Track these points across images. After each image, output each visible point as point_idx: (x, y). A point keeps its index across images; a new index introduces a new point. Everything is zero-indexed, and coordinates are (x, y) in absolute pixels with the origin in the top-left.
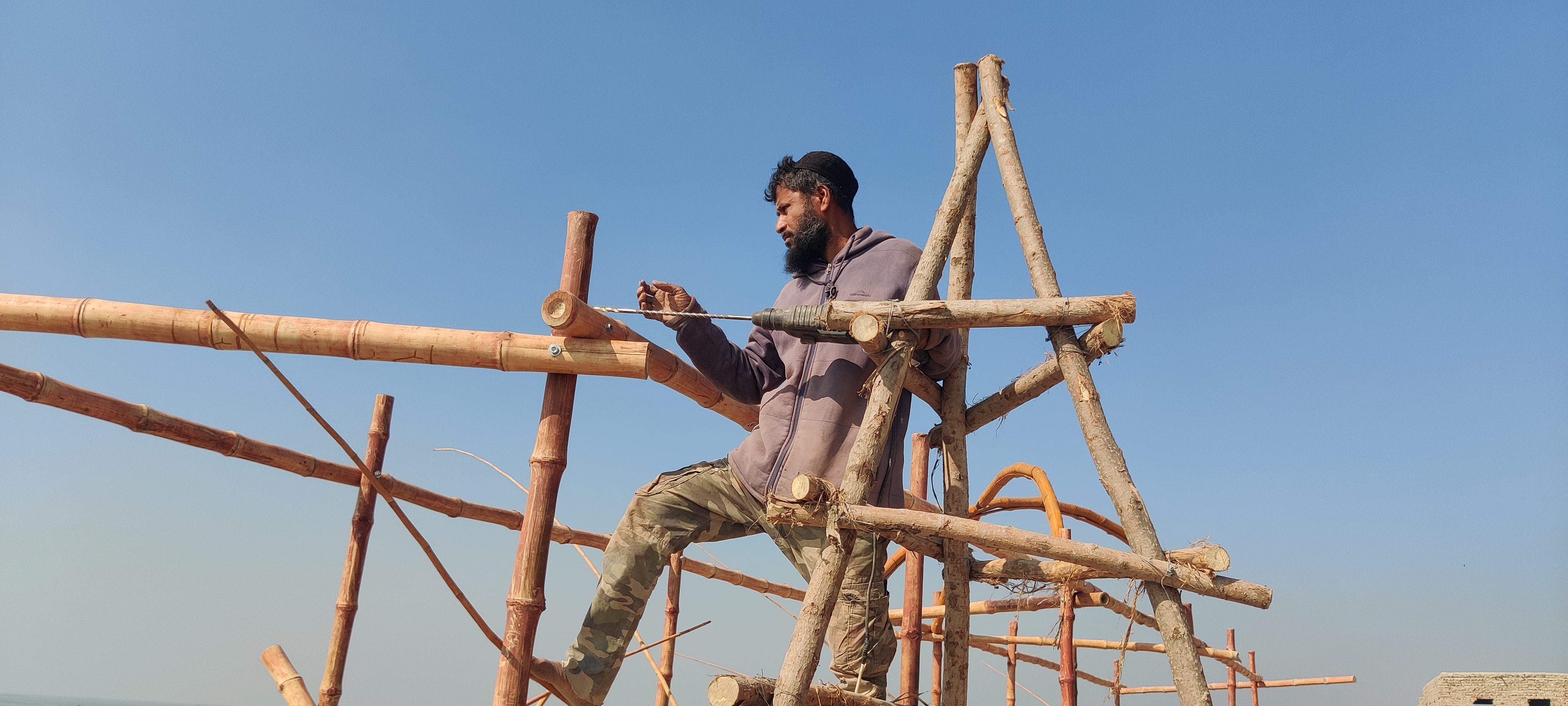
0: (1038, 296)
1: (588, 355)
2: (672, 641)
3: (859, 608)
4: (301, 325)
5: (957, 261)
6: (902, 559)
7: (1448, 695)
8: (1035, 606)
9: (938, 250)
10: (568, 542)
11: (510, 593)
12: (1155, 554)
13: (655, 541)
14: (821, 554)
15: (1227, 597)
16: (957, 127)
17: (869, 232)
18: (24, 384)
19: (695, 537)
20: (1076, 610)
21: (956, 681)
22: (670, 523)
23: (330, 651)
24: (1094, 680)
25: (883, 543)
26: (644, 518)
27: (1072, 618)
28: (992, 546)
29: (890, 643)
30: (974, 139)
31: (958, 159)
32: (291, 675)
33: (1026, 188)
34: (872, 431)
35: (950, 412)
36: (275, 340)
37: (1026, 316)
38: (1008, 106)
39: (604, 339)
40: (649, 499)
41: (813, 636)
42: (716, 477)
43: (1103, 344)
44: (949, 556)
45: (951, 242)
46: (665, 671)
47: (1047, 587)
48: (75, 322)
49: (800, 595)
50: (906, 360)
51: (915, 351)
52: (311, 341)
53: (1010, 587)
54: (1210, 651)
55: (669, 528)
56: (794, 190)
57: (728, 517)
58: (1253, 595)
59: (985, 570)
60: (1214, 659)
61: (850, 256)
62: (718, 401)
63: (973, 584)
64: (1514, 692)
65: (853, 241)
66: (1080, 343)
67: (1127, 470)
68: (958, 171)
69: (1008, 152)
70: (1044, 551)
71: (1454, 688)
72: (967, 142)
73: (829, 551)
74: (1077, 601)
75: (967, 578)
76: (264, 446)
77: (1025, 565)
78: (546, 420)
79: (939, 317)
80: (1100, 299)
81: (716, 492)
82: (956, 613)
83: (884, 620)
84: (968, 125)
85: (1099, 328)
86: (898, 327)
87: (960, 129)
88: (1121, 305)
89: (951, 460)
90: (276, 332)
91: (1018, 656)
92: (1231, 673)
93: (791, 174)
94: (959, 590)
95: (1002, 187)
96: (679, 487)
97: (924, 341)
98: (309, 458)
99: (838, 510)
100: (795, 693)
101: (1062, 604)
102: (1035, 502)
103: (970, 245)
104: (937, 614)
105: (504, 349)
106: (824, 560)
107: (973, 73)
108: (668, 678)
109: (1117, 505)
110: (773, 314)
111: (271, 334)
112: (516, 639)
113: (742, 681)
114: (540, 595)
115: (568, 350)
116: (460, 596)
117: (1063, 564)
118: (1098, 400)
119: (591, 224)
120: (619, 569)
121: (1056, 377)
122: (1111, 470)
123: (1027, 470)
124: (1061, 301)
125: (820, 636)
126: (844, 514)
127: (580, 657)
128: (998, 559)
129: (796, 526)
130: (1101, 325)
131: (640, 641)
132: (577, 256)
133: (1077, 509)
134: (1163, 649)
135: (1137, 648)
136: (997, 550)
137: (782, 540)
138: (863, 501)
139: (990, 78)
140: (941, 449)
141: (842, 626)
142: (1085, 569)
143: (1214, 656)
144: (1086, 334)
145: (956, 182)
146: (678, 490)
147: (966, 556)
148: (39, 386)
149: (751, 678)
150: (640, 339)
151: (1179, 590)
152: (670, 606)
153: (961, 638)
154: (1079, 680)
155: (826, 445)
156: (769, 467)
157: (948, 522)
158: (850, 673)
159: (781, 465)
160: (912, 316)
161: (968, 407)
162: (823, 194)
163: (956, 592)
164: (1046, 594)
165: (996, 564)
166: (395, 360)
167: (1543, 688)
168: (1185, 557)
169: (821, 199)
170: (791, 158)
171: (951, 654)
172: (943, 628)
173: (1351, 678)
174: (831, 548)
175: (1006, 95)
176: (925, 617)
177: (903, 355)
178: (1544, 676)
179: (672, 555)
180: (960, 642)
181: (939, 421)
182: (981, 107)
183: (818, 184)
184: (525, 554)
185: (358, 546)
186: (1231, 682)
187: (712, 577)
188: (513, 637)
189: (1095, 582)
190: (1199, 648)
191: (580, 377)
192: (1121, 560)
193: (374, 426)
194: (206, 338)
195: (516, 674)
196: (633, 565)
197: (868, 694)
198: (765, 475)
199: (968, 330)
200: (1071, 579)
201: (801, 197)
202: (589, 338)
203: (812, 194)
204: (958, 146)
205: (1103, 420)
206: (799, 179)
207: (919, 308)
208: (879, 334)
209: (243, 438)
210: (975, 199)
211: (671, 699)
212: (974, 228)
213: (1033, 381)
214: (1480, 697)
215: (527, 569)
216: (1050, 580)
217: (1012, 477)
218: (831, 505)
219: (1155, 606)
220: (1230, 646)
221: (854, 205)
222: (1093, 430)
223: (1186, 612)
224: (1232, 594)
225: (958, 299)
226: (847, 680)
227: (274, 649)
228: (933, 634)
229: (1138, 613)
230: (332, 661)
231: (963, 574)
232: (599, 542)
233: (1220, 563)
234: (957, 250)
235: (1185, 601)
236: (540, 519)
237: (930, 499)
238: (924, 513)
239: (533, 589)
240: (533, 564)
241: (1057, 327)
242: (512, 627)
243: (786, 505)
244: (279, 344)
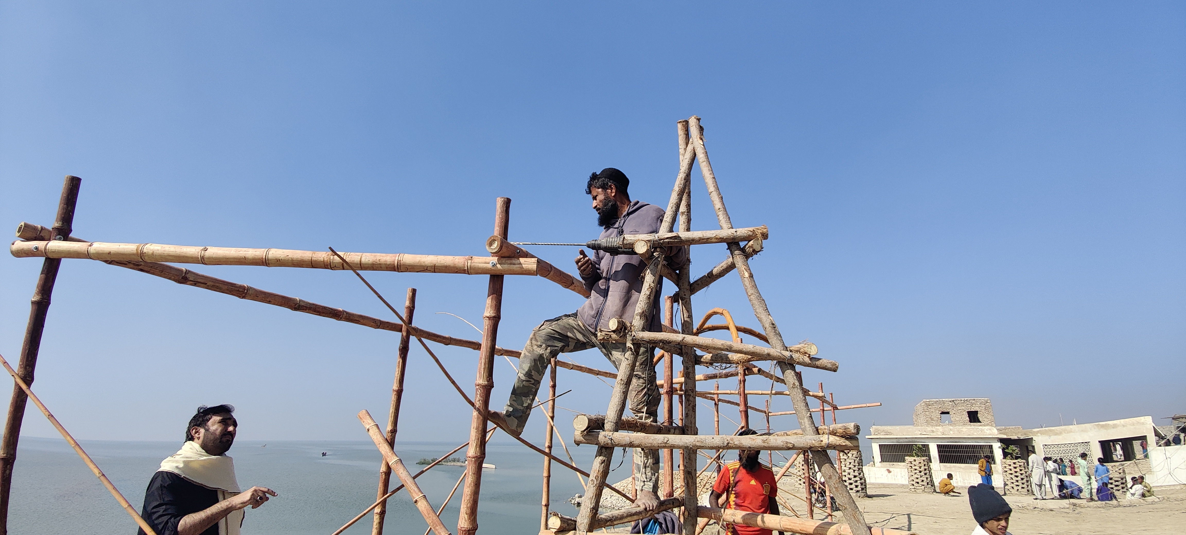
0: (722, 229)
1: (509, 265)
2: (554, 400)
3: (641, 381)
4: (372, 257)
5: (683, 213)
6: (663, 356)
7: (927, 410)
8: (727, 376)
9: (674, 208)
10: (502, 355)
11: (477, 380)
12: (782, 348)
13: (543, 352)
14: (624, 355)
15: (817, 367)
16: (680, 150)
17: (638, 202)
18: (238, 291)
19: (562, 350)
20: (746, 377)
21: (690, 413)
22: (550, 343)
23: (391, 411)
24: (756, 410)
25: (653, 349)
26: (537, 341)
27: (744, 381)
28: (706, 348)
29: (658, 396)
30: (688, 155)
31: (681, 165)
32: (373, 424)
33: (714, 178)
34: (646, 296)
35: (683, 285)
36: (361, 264)
37: (717, 238)
38: (703, 139)
39: (516, 258)
40: (539, 332)
41: (622, 394)
42: (571, 321)
43: (754, 250)
44: (685, 354)
45: (680, 205)
46: (551, 415)
47: (732, 366)
48: (264, 260)
49: (615, 376)
50: (661, 261)
51: (665, 257)
52: (378, 264)
53: (714, 367)
54: (811, 393)
55: (549, 346)
56: (599, 188)
57: (578, 340)
58: (829, 366)
59: (702, 360)
60: (813, 397)
61: (629, 214)
62: (572, 285)
63: (697, 367)
64: (959, 408)
65: (630, 207)
66: (743, 250)
67: (767, 309)
68: (681, 171)
69: (705, 161)
70: (730, 349)
71: (930, 407)
72: (685, 157)
73: (628, 354)
74: (746, 372)
75: (694, 364)
76: (356, 315)
77: (721, 356)
78: (490, 297)
79: (676, 241)
80: (751, 229)
81: (571, 328)
82: (690, 380)
83: (654, 385)
84: (685, 149)
85: (751, 243)
86: (657, 246)
87: (681, 151)
88: (761, 231)
89: (684, 308)
90: (361, 261)
91: (719, 400)
92: (821, 403)
93: (596, 181)
94: (690, 370)
95: (703, 178)
96: (553, 326)
97: (669, 252)
98: (377, 320)
99: (632, 334)
100: (615, 422)
101: (739, 374)
102: (725, 326)
103: (689, 206)
104: (680, 382)
105: (469, 264)
106: (626, 358)
107: (686, 123)
108: (552, 418)
109: (763, 326)
110: (596, 242)
111: (359, 262)
112: (480, 402)
113: (589, 417)
114: (491, 380)
115: (499, 264)
116: (453, 382)
117: (739, 355)
118: (752, 277)
119: (507, 203)
120: (526, 367)
121: (732, 266)
122: (760, 310)
123: (720, 311)
124: (733, 231)
125: (625, 394)
126: (634, 336)
127: (511, 409)
128: (709, 354)
129: (612, 343)
130: (752, 241)
131: (538, 401)
132: (502, 219)
133: (745, 328)
134: (788, 394)
135: (776, 394)
136: (708, 350)
137: (603, 350)
138: (643, 330)
139: (694, 126)
140: (679, 303)
141: (634, 390)
142: (750, 357)
143: (813, 396)
144: (745, 246)
145: (681, 176)
146: (553, 328)
147: (693, 353)
148: (246, 291)
149: (593, 416)
150: (533, 257)
151: (794, 365)
152: (552, 383)
153: (692, 392)
154: (749, 410)
155: (622, 303)
156: (595, 315)
157: (684, 338)
158: (640, 411)
159: (601, 314)
160: (662, 241)
161: (691, 282)
162: (612, 188)
163: (689, 371)
164: (732, 370)
165: (707, 356)
166: (417, 272)
167: (974, 405)
168: (796, 349)
169: (612, 191)
170: (596, 173)
171: (687, 400)
172: (683, 388)
173: (879, 404)
174: (629, 353)
175: (702, 134)
176: (674, 384)
177: (659, 259)
178: (974, 400)
179: (552, 359)
180: (692, 394)
181: (678, 290)
182: (691, 140)
183: (609, 184)
184: (483, 361)
185: (402, 361)
186: (822, 408)
187: (571, 369)
188: (479, 401)
189: (754, 363)
190: (806, 392)
191: (505, 276)
192: (766, 352)
193: (407, 303)
194: (327, 265)
195: (481, 418)
196: (533, 364)
197: (649, 421)
198: (594, 319)
199: (689, 246)
200: (743, 362)
201: (602, 191)
202: (509, 257)
203: (607, 189)
204: (681, 159)
205: (755, 286)
206: (600, 182)
207: (666, 236)
208: (648, 250)
209: (345, 312)
210: (690, 184)
211: (554, 428)
212: (690, 198)
213: (722, 269)
214: (943, 411)
215: (484, 369)
216: (734, 363)
217: (714, 314)
218: (628, 332)
219: (783, 373)
220: (820, 391)
221: (628, 191)
222: (750, 291)
223: (799, 376)
224: (819, 365)
225: (684, 231)
226: (638, 415)
227: (364, 411)
228: (679, 392)
229: (776, 377)
230: (392, 416)
231: (692, 362)
232: (517, 354)
233: (813, 351)
234: (683, 208)
235: (797, 370)
236: (489, 345)
237: (675, 327)
238: (673, 334)
239: (487, 378)
240: (487, 366)
241: (731, 243)
242: (478, 396)
243: (607, 333)
244: (362, 266)
